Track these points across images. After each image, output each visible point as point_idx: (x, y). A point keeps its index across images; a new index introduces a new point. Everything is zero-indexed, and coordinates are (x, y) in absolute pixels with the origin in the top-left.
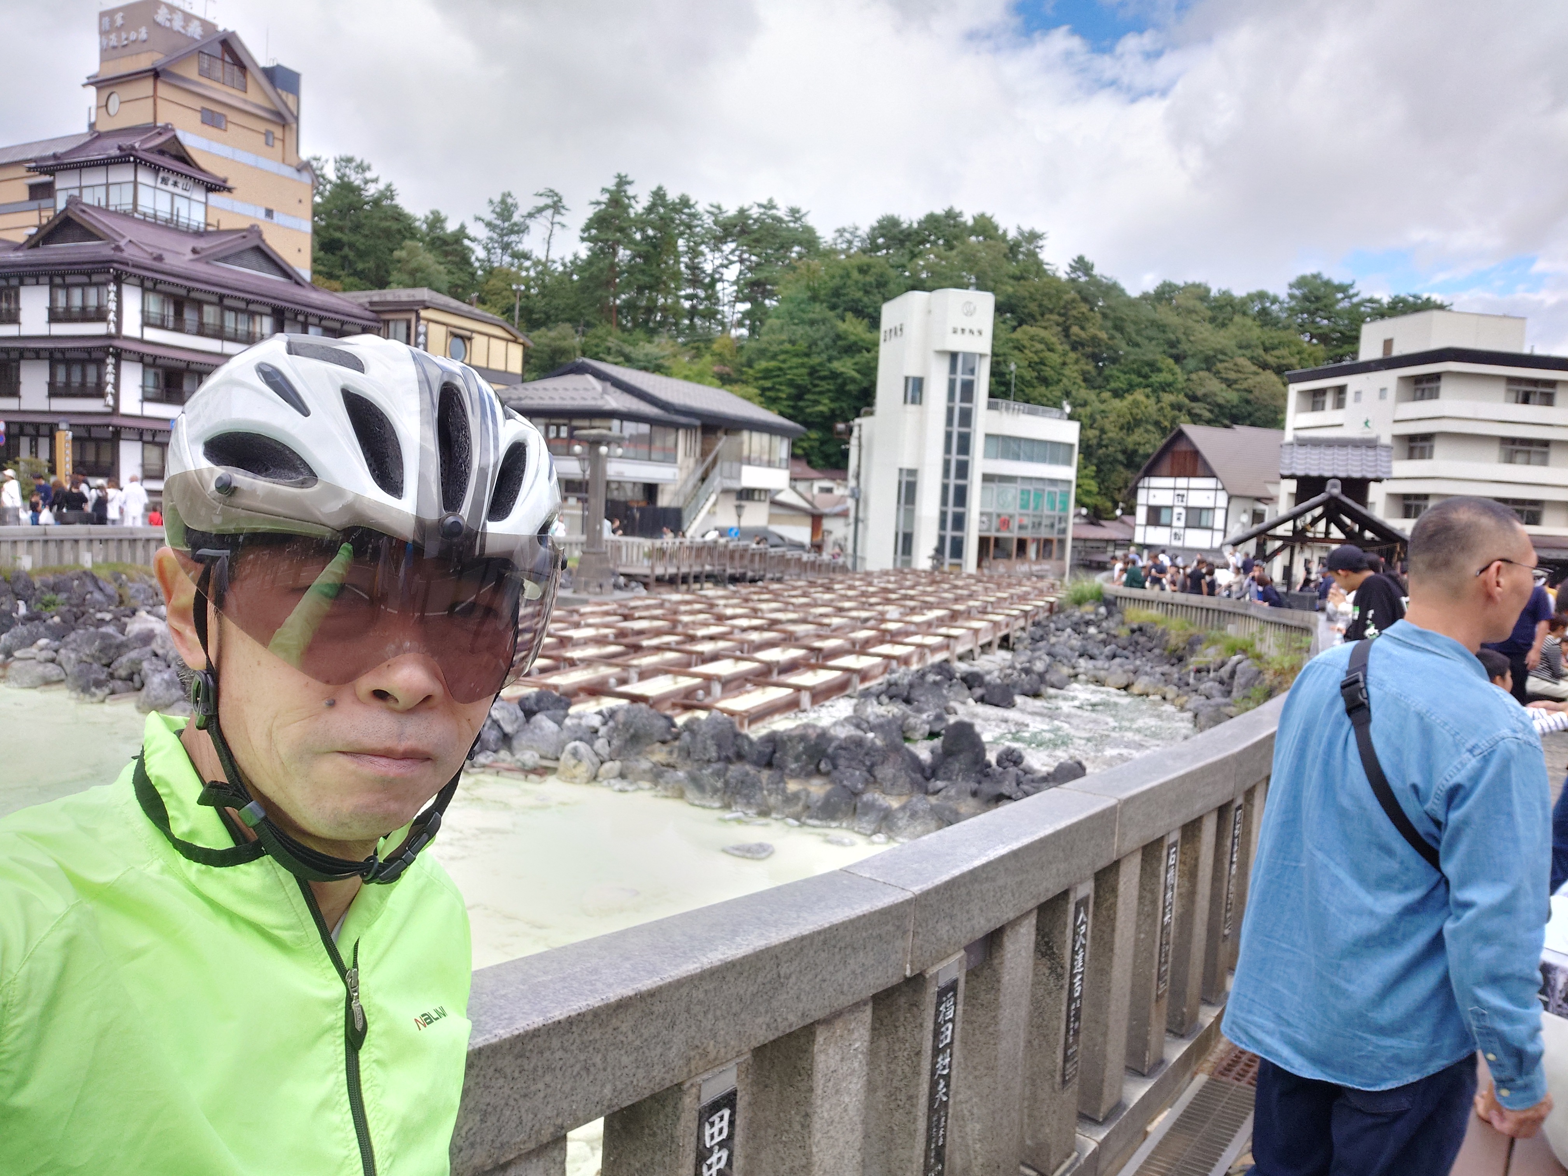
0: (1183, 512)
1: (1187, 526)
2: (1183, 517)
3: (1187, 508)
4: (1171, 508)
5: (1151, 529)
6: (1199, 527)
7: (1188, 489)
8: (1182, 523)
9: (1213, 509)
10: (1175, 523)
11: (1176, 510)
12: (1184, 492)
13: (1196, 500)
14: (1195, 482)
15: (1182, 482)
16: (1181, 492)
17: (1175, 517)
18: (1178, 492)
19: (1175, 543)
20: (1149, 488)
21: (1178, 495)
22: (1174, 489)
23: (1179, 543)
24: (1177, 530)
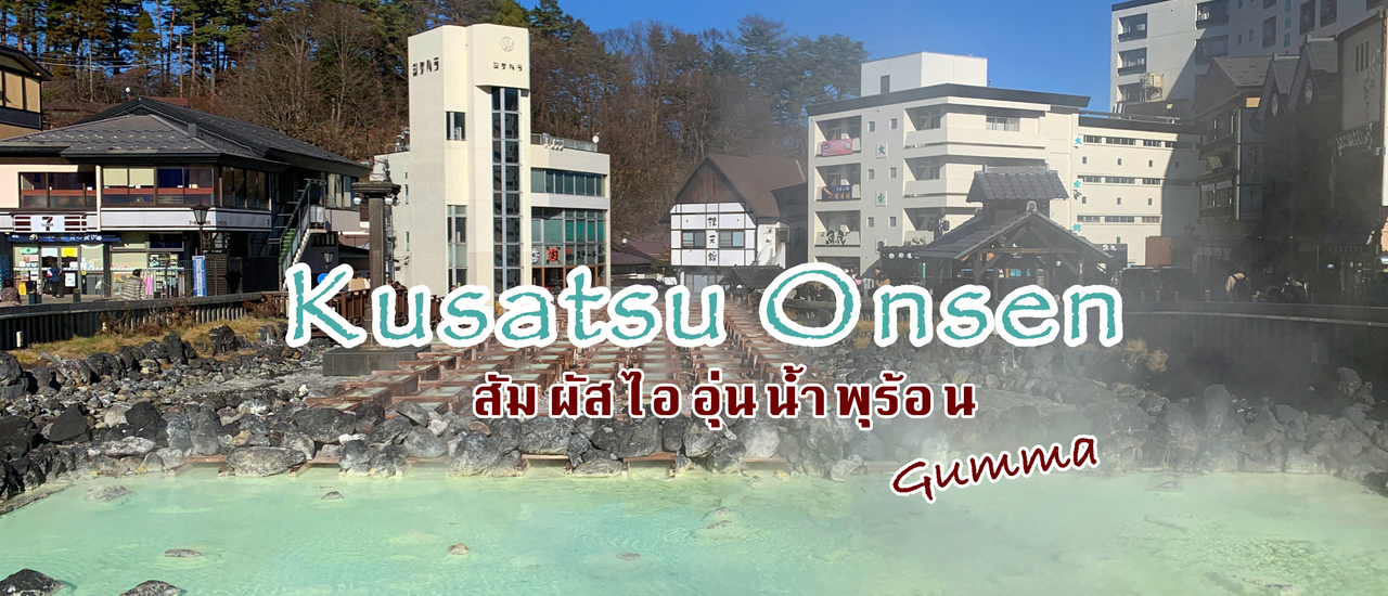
0: (716, 234)
2: (716, 239)
3: (719, 231)
4: (704, 231)
5: (687, 252)
6: (731, 247)
7: (718, 213)
8: (716, 245)
9: (744, 230)
10: (710, 245)
11: (709, 233)
12: (716, 216)
13: (727, 222)
14: (724, 207)
15: (712, 207)
16: (713, 216)
17: (708, 239)
18: (709, 216)
19: (710, 263)
20: (681, 214)
21: (710, 219)
22: (706, 213)
23: (715, 264)
24: (712, 251)
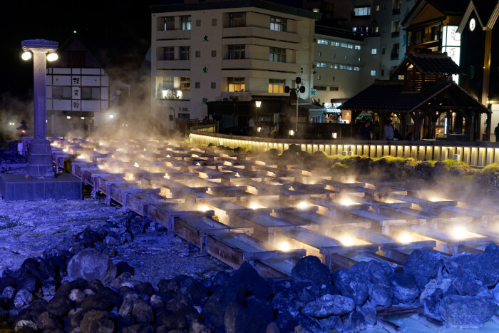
0: (79, 89)
1: (82, 99)
2: (79, 93)
3: (81, 87)
4: (71, 86)
5: (56, 102)
6: (91, 99)
7: (81, 75)
8: (79, 97)
9: (100, 87)
10: (74, 97)
11: (74, 89)
12: (79, 77)
13: (86, 82)
14: (85, 71)
15: (76, 71)
16: (77, 77)
17: (74, 93)
18: (74, 77)
19: (74, 109)
20: (52, 75)
21: (75, 79)
22: (71, 75)
23: (78, 109)
24: (76, 101)
